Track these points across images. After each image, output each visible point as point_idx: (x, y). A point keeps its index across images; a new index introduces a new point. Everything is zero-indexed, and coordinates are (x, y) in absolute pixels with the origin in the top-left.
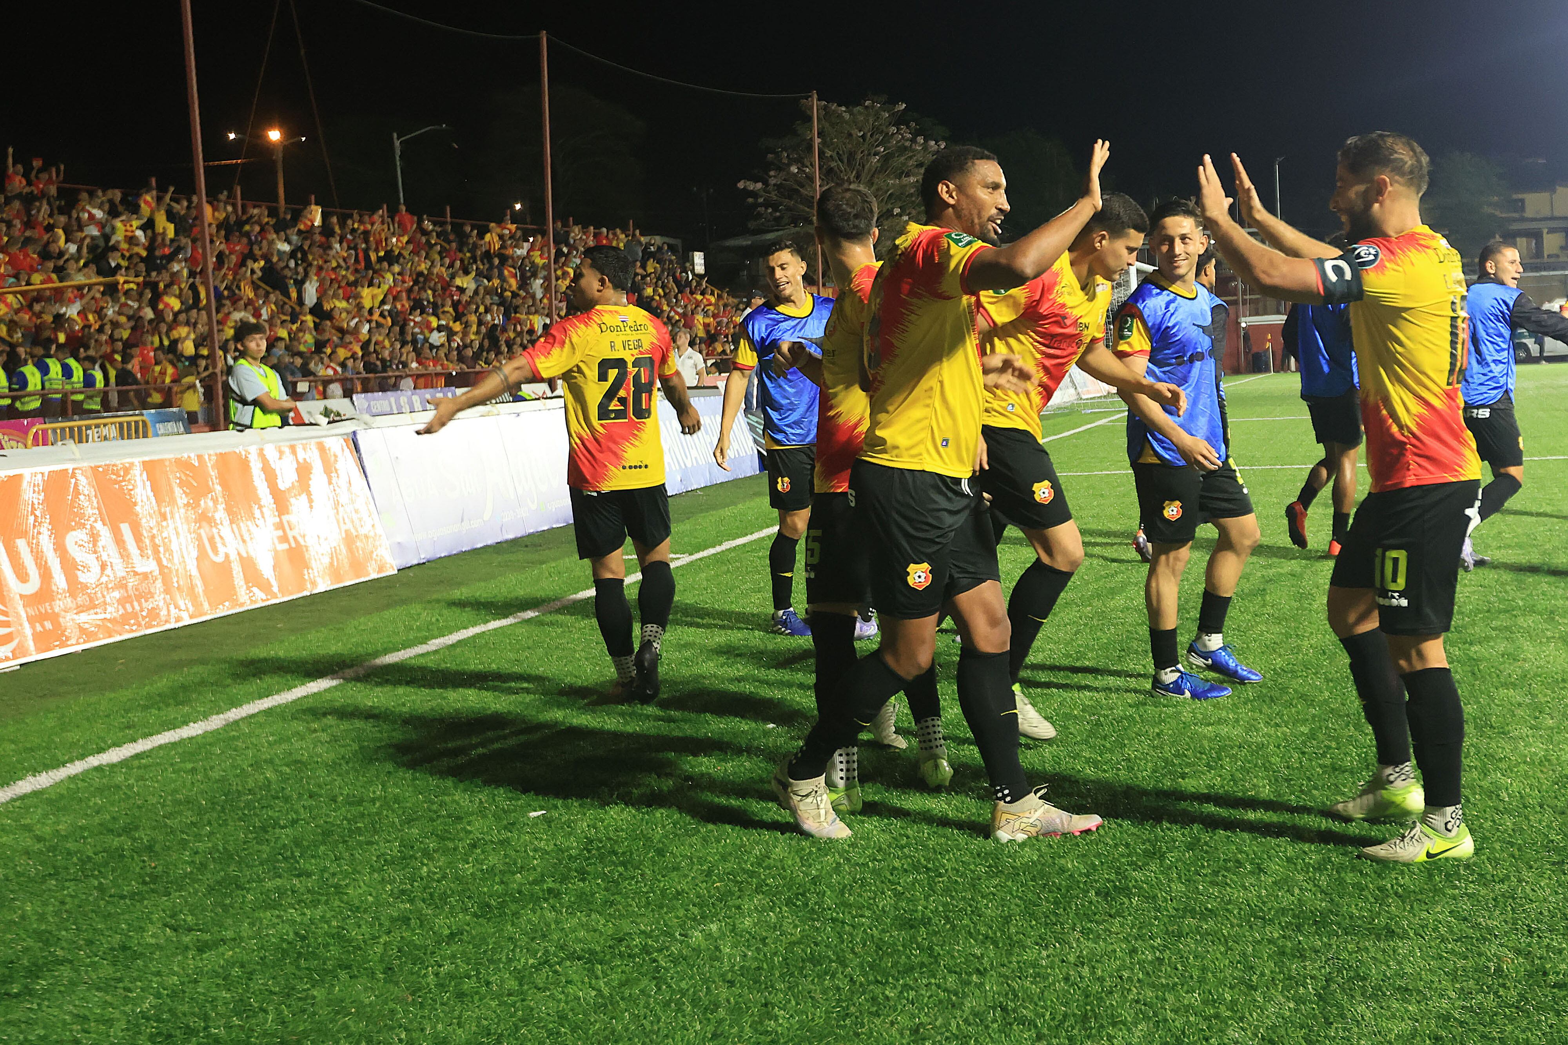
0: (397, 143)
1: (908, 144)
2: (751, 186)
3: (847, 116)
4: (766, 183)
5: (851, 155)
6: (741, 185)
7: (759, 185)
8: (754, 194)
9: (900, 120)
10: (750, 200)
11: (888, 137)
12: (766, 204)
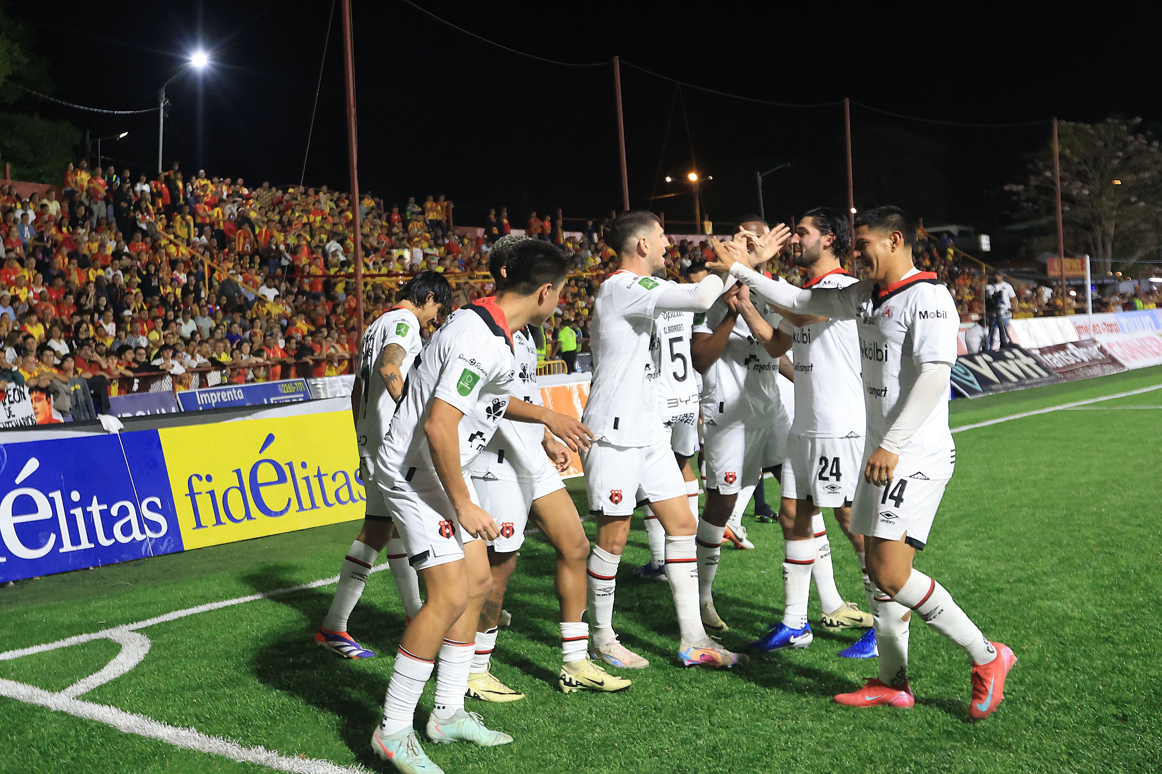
0: (760, 178)
1: (1145, 148)
2: (1015, 188)
3: (1092, 132)
4: (1026, 185)
5: (1096, 160)
6: (1007, 188)
7: (1021, 187)
8: (1017, 194)
9: (1135, 131)
10: (1015, 198)
11: (1126, 144)
12: (1027, 200)
